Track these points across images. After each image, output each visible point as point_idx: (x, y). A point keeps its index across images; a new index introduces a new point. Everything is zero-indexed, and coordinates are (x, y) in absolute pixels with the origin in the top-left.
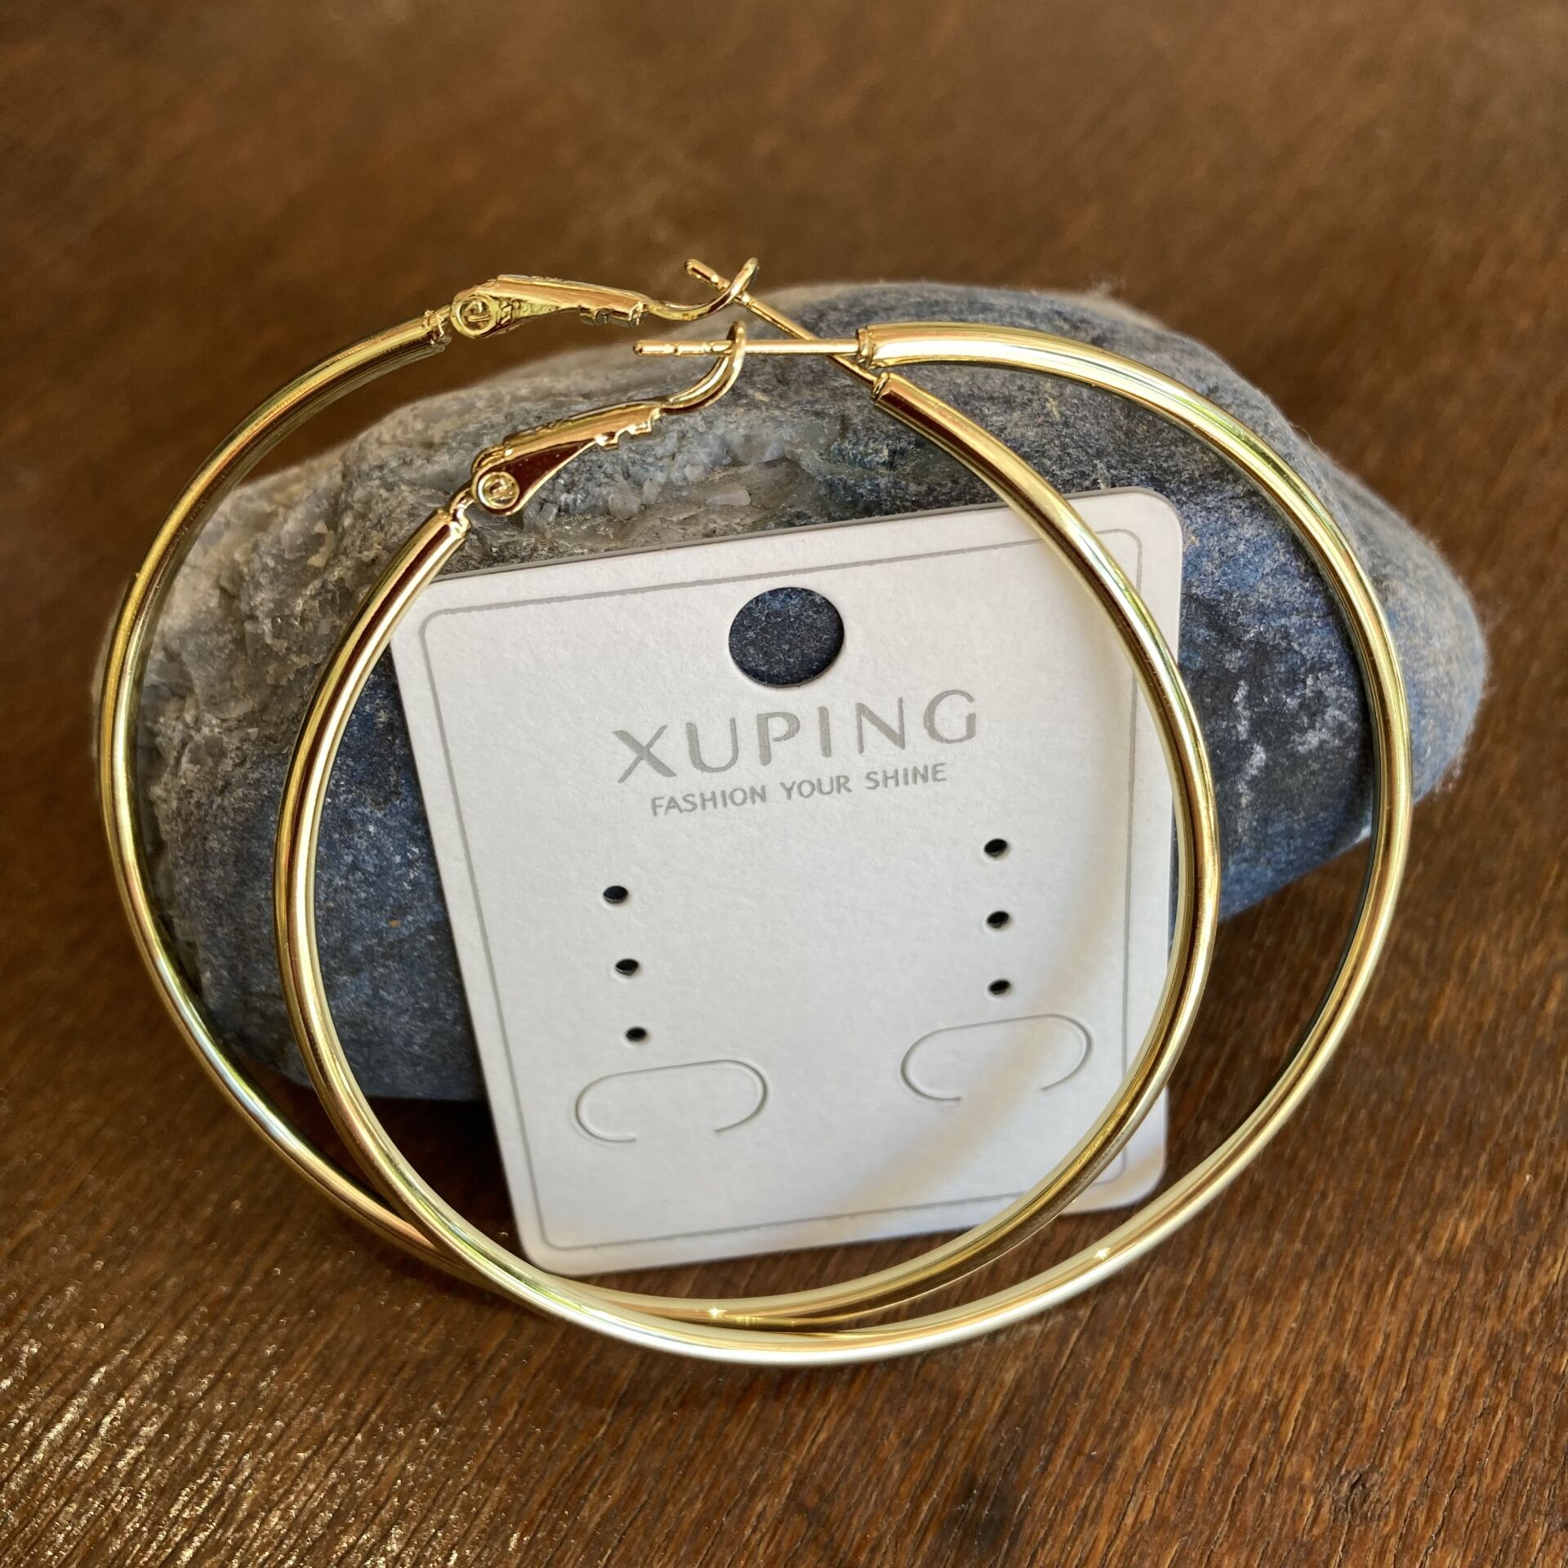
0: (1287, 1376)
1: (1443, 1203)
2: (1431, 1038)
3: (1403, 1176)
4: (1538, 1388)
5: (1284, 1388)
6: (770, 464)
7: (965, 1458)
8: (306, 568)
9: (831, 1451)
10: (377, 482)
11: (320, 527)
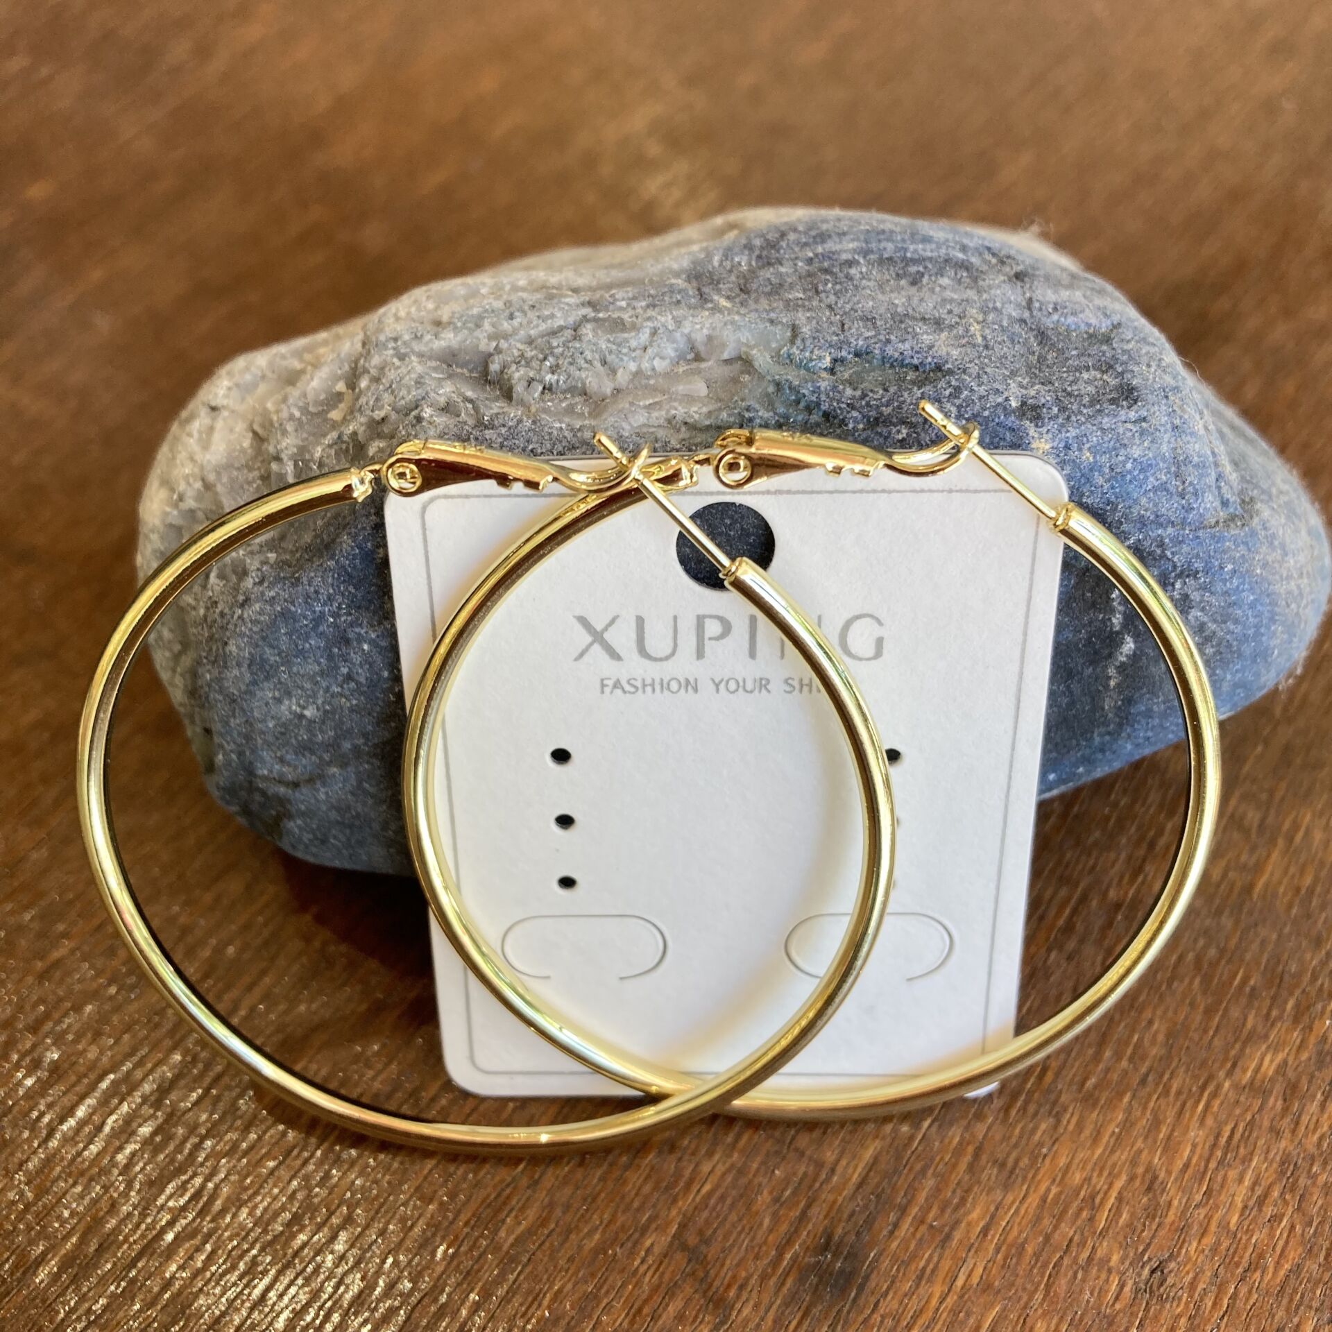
0: (1105, 1173)
1: (1251, 1038)
2: (1255, 896)
3: (1220, 1013)
4: (1320, 1202)
5: (1100, 1183)
6: (727, 362)
7: (826, 1217)
8: (326, 420)
9: (713, 1201)
10: (391, 352)
11: (341, 387)
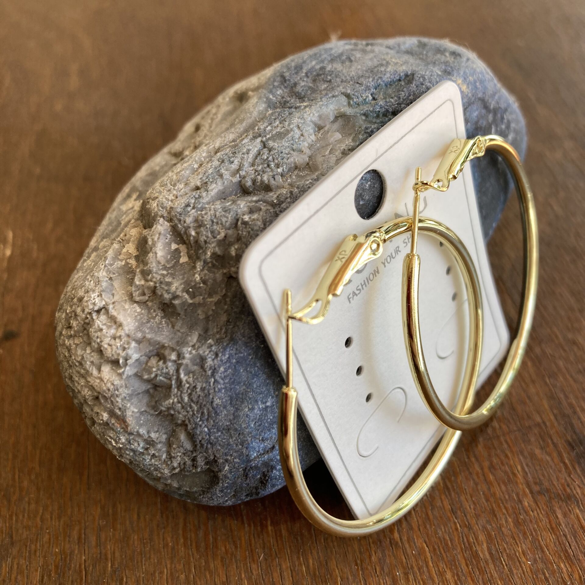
6: (333, 122)
10: (193, 211)
11: (174, 246)
